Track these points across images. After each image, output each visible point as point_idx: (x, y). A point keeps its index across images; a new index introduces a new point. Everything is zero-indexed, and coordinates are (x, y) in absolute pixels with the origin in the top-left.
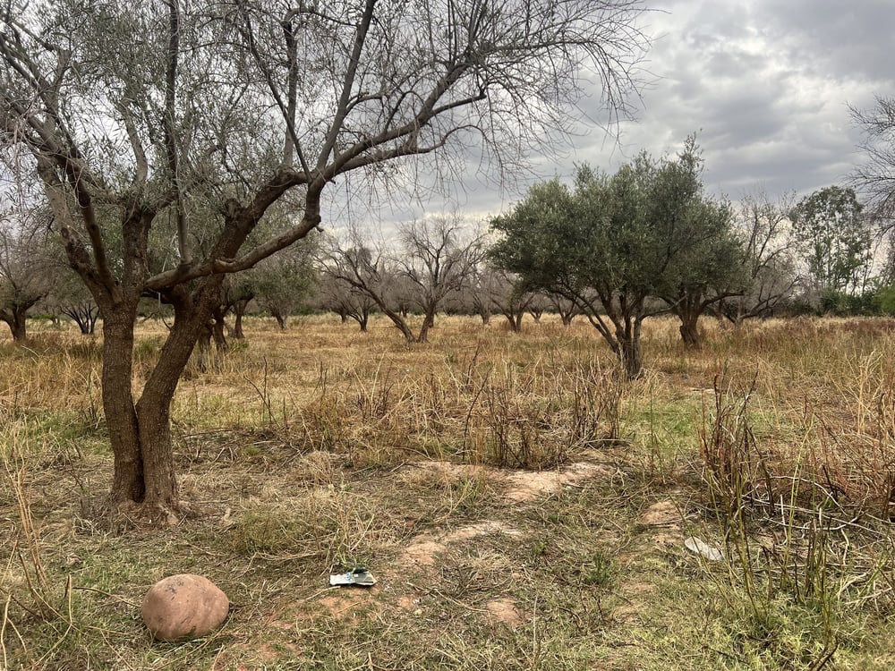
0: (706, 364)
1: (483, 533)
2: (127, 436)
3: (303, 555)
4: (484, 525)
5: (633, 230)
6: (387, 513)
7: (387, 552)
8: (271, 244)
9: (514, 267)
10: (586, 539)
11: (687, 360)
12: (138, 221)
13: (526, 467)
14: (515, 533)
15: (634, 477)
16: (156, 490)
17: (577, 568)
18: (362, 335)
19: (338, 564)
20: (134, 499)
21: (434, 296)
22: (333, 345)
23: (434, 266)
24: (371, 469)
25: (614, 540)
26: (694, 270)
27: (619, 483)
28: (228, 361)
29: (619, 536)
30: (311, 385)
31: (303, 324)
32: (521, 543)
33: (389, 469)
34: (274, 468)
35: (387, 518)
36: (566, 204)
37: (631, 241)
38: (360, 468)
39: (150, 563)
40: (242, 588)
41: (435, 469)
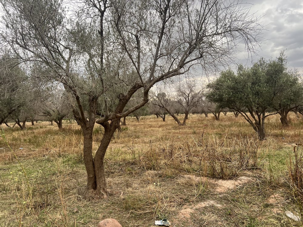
0: (292, 133)
1: (207, 205)
2: (91, 169)
3: (146, 212)
4: (208, 202)
5: (260, 87)
6: (173, 195)
7: (174, 212)
8: (133, 108)
9: (216, 101)
10: (246, 208)
11: (283, 131)
12: (93, 101)
13: (222, 178)
14: (219, 206)
15: (264, 182)
16: (100, 186)
17: (243, 221)
18: (164, 123)
19: (157, 216)
20: (93, 189)
21: (187, 109)
22: (154, 127)
23: (187, 99)
24: (167, 178)
25: (257, 209)
26: (285, 99)
27: (258, 185)
28: (122, 135)
29: (258, 208)
30: (147, 143)
31: (145, 119)
32: (221, 210)
33: (174, 178)
34: (136, 176)
35: (174, 198)
36: (234, 79)
37: (259, 91)
38: (164, 177)
39: (99, 212)
40: (127, 223)
41: (190, 178)
